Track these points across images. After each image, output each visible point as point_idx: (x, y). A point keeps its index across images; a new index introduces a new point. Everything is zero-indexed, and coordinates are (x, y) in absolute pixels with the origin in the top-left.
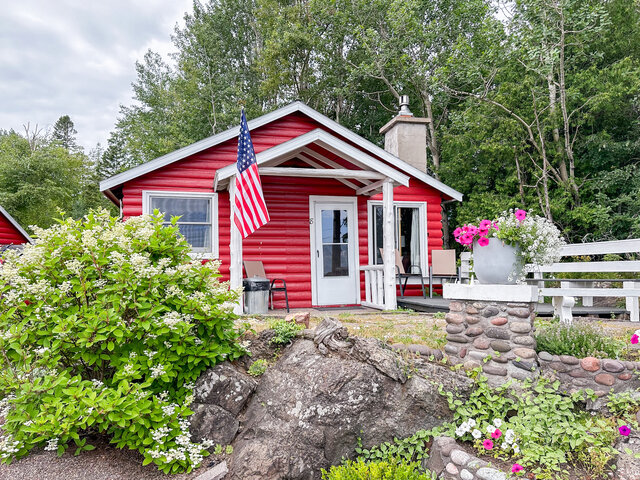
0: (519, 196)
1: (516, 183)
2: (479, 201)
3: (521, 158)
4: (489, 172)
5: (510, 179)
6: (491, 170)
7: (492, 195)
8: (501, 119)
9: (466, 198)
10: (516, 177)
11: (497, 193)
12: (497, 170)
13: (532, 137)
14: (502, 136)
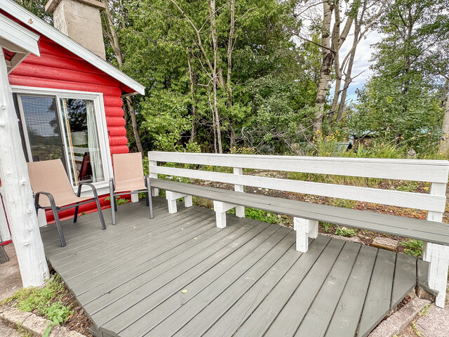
0: (190, 94)
1: (187, 83)
2: (158, 97)
3: (193, 60)
4: (166, 72)
5: (184, 79)
6: (166, 69)
7: (169, 92)
8: (175, 19)
9: (148, 93)
10: (188, 77)
11: (173, 90)
12: (172, 70)
13: (200, 42)
14: (176, 36)
